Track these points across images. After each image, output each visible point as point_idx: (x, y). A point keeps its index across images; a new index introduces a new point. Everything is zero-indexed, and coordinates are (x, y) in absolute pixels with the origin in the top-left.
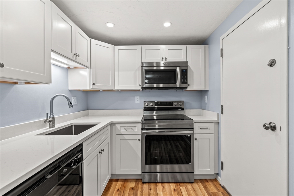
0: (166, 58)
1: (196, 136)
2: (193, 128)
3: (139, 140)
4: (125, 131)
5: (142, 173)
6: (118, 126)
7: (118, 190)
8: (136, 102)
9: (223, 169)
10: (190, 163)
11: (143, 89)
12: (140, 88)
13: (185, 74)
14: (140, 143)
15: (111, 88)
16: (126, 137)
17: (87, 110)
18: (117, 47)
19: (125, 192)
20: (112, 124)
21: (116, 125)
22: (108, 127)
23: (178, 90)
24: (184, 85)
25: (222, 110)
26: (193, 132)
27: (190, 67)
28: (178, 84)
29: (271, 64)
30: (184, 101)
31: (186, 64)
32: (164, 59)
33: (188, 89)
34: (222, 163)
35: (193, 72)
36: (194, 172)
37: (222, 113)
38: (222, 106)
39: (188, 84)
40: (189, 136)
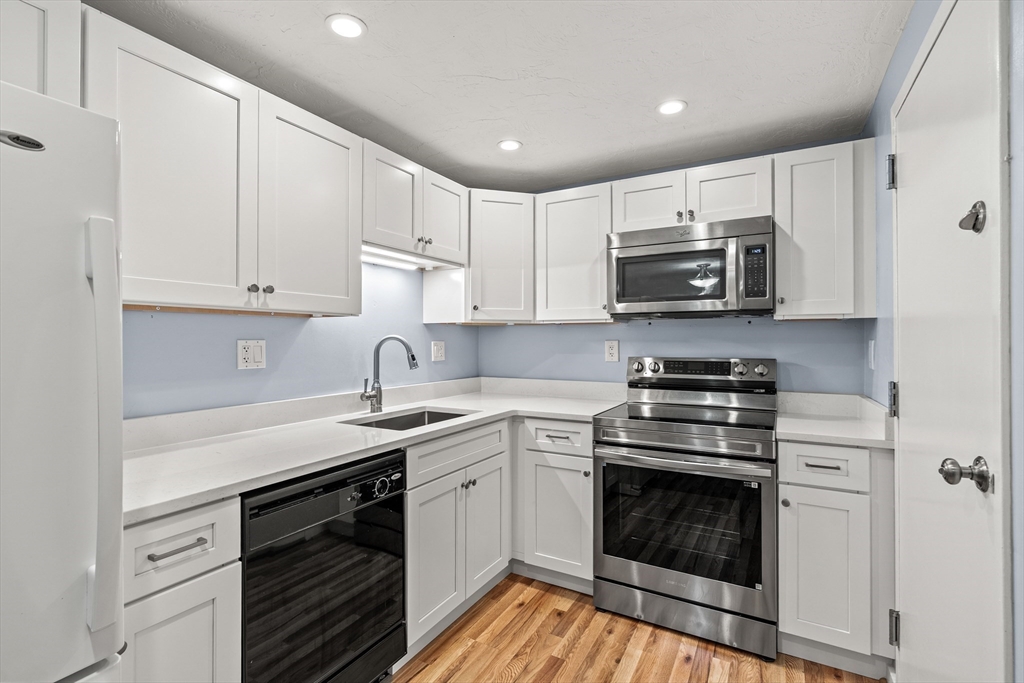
0: (691, 213)
1: (784, 492)
2: (774, 462)
3: (586, 474)
4: (548, 441)
5: (596, 577)
6: (531, 425)
7: (521, 605)
8: (607, 358)
9: (897, 639)
10: (759, 587)
12: (606, 316)
13: (759, 264)
14: (588, 485)
15: (527, 317)
16: (553, 460)
17: (478, 376)
18: (543, 198)
19: (538, 616)
20: (515, 419)
21: (527, 421)
22: (504, 426)
23: (755, 320)
24: (755, 302)
25: (894, 399)
26: (776, 474)
27: (789, 232)
28: (732, 299)
29: (975, 222)
30: (775, 360)
31: (768, 226)
32: (687, 217)
33: (778, 316)
34: (895, 618)
35: (799, 250)
36: (775, 624)
37: (894, 413)
38: (894, 386)
39: (778, 296)
40: (754, 485)
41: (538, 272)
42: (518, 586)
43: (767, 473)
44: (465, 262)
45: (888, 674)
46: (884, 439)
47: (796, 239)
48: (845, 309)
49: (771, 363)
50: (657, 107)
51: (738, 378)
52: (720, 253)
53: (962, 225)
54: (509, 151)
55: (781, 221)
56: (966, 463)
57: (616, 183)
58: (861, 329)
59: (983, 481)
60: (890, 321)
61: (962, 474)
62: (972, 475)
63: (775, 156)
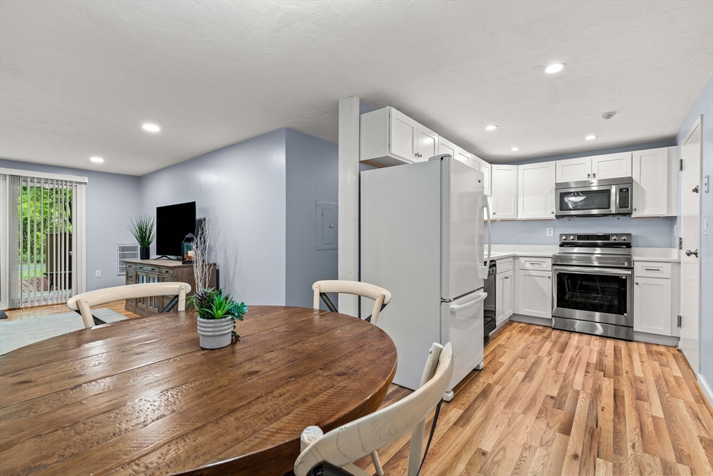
0: (594, 175)
1: (636, 280)
2: (633, 268)
3: (549, 277)
4: (530, 265)
5: (553, 317)
6: (522, 260)
8: (548, 235)
9: (680, 325)
10: (625, 314)
11: (558, 217)
12: (553, 216)
13: (625, 195)
14: (550, 281)
15: (513, 217)
16: (532, 273)
18: (522, 167)
20: (515, 257)
21: (521, 258)
22: (511, 259)
23: (622, 218)
24: (624, 210)
25: (681, 243)
26: (633, 273)
27: (638, 182)
28: (613, 209)
29: (696, 190)
30: (630, 234)
31: (630, 181)
32: (592, 176)
33: (632, 216)
34: (680, 318)
35: (643, 190)
36: (632, 327)
37: (681, 248)
38: (681, 239)
39: (634, 208)
40: (624, 277)
41: (519, 198)
42: (516, 323)
43: (630, 272)
44: (489, 194)
45: (678, 343)
46: (677, 258)
47: (642, 185)
48: (663, 212)
49: (629, 235)
50: (585, 138)
51: (614, 242)
52: (608, 192)
53: (693, 191)
55: (635, 178)
56: (693, 251)
57: (558, 162)
58: (672, 220)
59: (696, 254)
60: (680, 217)
61: (691, 253)
62: (694, 254)
63: (633, 152)
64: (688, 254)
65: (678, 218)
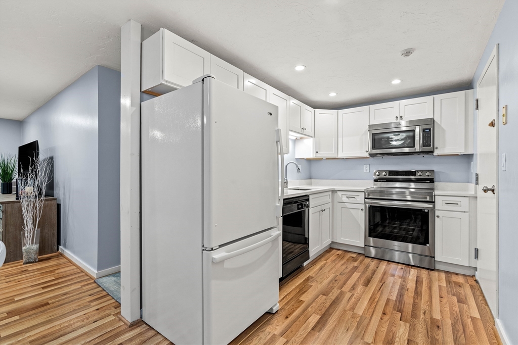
0: (401, 117)
1: (437, 213)
2: (434, 202)
3: (362, 210)
4: (347, 199)
5: (365, 245)
6: (340, 193)
8: (365, 171)
9: (477, 257)
10: (428, 245)
11: (372, 155)
12: (367, 155)
13: (428, 135)
14: (362, 214)
15: (334, 156)
16: (348, 205)
17: (310, 179)
18: (341, 112)
20: (334, 191)
21: (338, 192)
22: (330, 193)
23: (426, 156)
24: (427, 149)
25: (477, 179)
26: (434, 206)
27: (440, 123)
28: (417, 148)
29: (492, 124)
30: (433, 171)
31: (432, 121)
32: (399, 118)
33: (435, 154)
34: (477, 251)
35: (444, 130)
36: (434, 257)
37: (477, 184)
38: (477, 175)
39: (435, 147)
40: (426, 211)
41: (339, 139)
42: (334, 251)
43: (431, 206)
44: (313, 135)
45: (475, 273)
46: (474, 193)
47: (442, 126)
48: (461, 151)
50: (391, 82)
51: (419, 177)
52: (414, 131)
53: (490, 125)
54: (333, 96)
55: (437, 119)
56: (490, 187)
57: (371, 106)
58: (469, 157)
59: (493, 191)
60: (477, 154)
61: (488, 190)
62: (491, 190)
63: (435, 96)
64: (485, 191)
65: (474, 156)
